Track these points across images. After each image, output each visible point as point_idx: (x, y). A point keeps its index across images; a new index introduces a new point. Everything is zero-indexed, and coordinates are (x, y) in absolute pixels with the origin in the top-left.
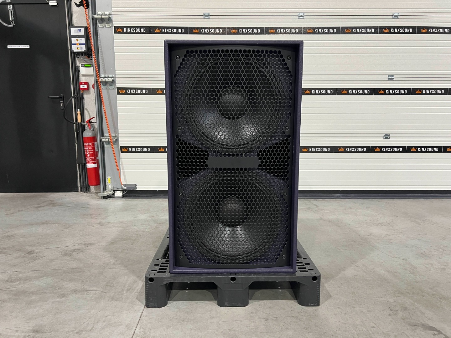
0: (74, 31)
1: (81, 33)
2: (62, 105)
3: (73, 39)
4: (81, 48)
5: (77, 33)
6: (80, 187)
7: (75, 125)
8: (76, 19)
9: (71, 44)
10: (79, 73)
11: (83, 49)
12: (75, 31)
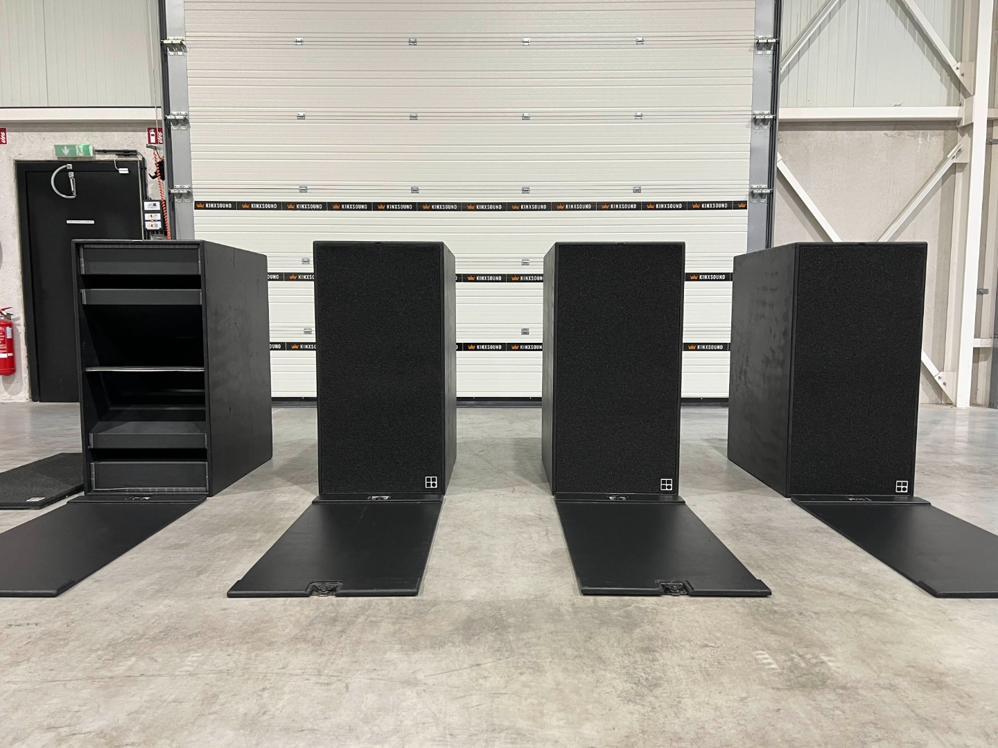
0: (147, 206)
1: (156, 208)
3: (146, 215)
4: (156, 225)
5: (152, 208)
9: (145, 221)
11: (159, 226)
12: (150, 205)
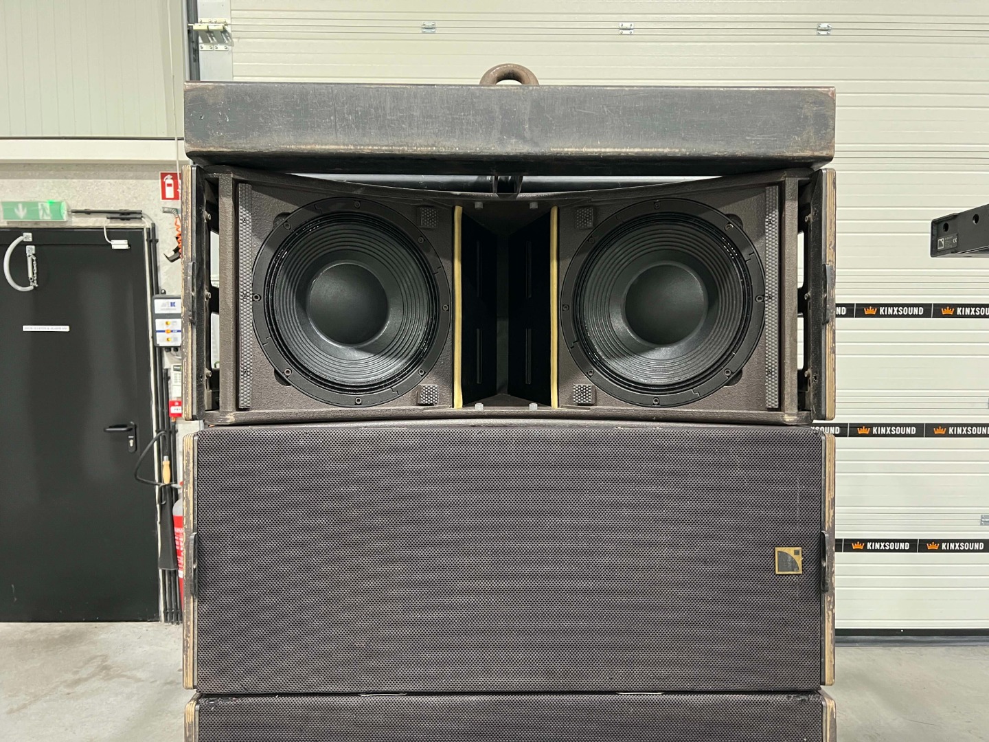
0: (160, 306)
1: (175, 309)
2: (131, 445)
3: (158, 321)
4: (176, 340)
5: (167, 309)
6: (164, 612)
7: (157, 487)
8: (166, 277)
9: (154, 331)
10: (169, 382)
11: (179, 340)
12: (164, 305)
